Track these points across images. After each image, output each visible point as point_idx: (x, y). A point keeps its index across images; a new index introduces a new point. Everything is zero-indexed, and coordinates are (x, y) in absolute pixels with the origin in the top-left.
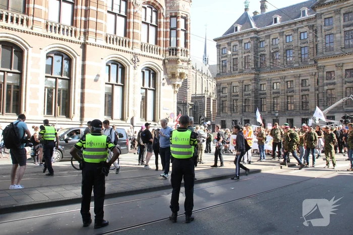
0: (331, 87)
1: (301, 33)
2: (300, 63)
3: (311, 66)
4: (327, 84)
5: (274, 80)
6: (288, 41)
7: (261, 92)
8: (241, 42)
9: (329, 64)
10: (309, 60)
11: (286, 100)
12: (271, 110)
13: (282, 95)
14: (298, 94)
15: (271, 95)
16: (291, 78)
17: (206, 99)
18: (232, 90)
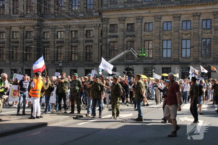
0: (114, 39)
2: (85, 13)
3: (96, 17)
4: (111, 37)
5: (58, 28)
7: (44, 40)
9: (113, 17)
10: (94, 11)
11: (70, 50)
12: (54, 60)
13: (66, 44)
14: (82, 45)
15: (55, 44)
16: (75, 28)
18: (11, 35)
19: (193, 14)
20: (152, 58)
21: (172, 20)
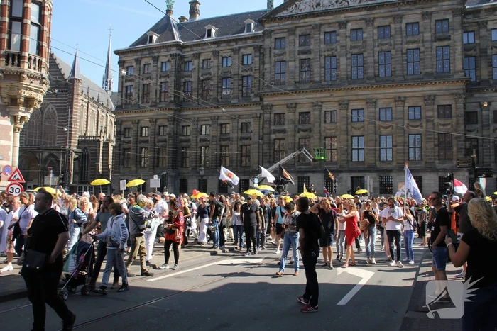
0: (280, 135)
1: (243, 55)
2: (240, 98)
3: (256, 104)
4: (275, 132)
5: (202, 121)
6: (225, 65)
7: (183, 138)
8: (156, 59)
9: (278, 103)
10: (253, 95)
11: (219, 152)
12: (196, 166)
13: (213, 143)
14: (235, 144)
15: (197, 142)
17: (102, 145)
18: (139, 132)
19: (395, 98)
20: (336, 163)
21: (364, 107)
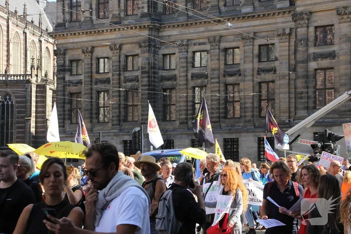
0: (325, 63)
2: (257, 4)
4: (316, 57)
5: (195, 44)
7: (165, 73)
11: (223, 95)
12: (187, 119)
13: (213, 81)
14: (249, 80)
15: (187, 80)
16: (233, 41)
17: (34, 89)
18: (94, 67)
